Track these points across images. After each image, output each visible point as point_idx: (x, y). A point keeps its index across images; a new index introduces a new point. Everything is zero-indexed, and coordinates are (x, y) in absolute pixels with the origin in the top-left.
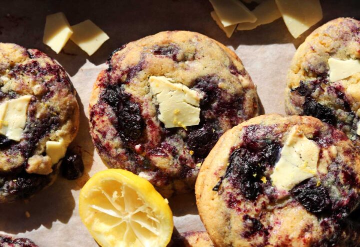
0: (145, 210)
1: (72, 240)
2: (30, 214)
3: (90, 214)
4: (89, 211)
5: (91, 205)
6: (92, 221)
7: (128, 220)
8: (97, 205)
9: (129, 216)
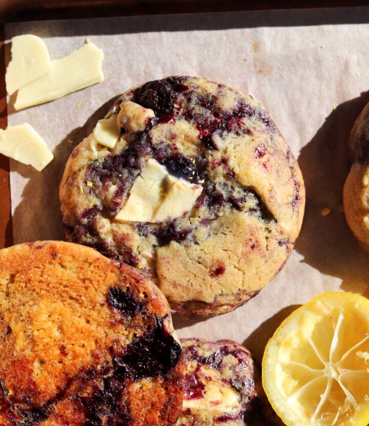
0: (348, 402)
1: (288, 278)
2: (327, 216)
3: (328, 309)
4: (332, 308)
5: (343, 313)
6: (318, 311)
7: (328, 372)
8: (343, 321)
9: (334, 375)
